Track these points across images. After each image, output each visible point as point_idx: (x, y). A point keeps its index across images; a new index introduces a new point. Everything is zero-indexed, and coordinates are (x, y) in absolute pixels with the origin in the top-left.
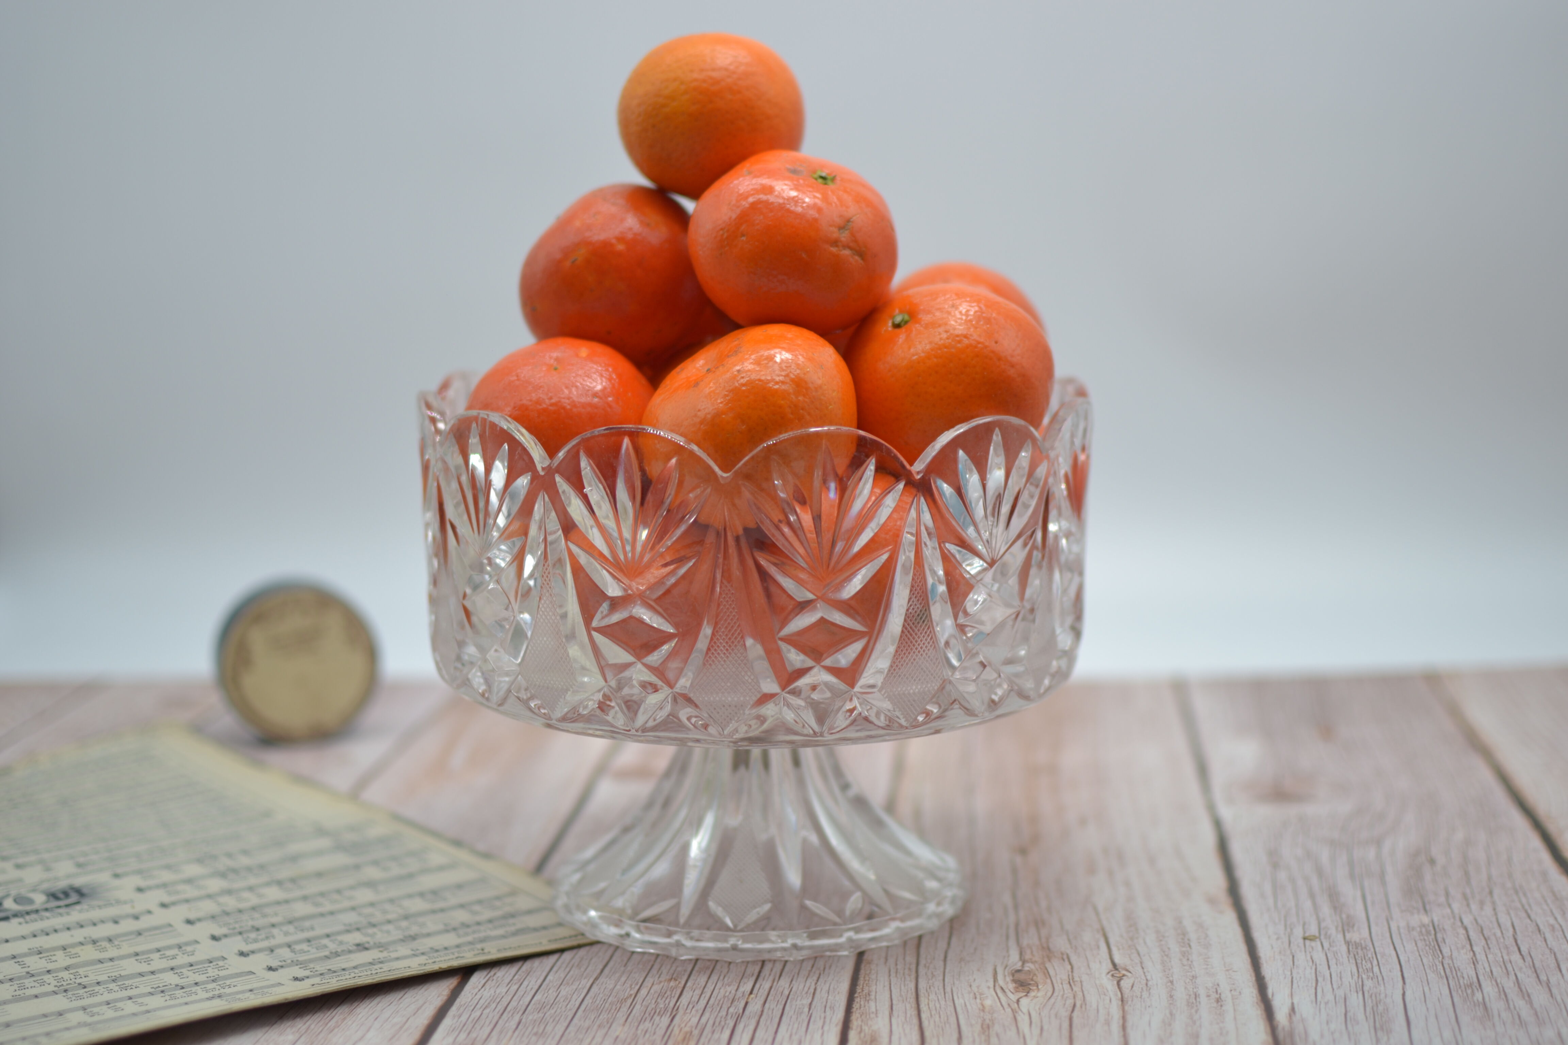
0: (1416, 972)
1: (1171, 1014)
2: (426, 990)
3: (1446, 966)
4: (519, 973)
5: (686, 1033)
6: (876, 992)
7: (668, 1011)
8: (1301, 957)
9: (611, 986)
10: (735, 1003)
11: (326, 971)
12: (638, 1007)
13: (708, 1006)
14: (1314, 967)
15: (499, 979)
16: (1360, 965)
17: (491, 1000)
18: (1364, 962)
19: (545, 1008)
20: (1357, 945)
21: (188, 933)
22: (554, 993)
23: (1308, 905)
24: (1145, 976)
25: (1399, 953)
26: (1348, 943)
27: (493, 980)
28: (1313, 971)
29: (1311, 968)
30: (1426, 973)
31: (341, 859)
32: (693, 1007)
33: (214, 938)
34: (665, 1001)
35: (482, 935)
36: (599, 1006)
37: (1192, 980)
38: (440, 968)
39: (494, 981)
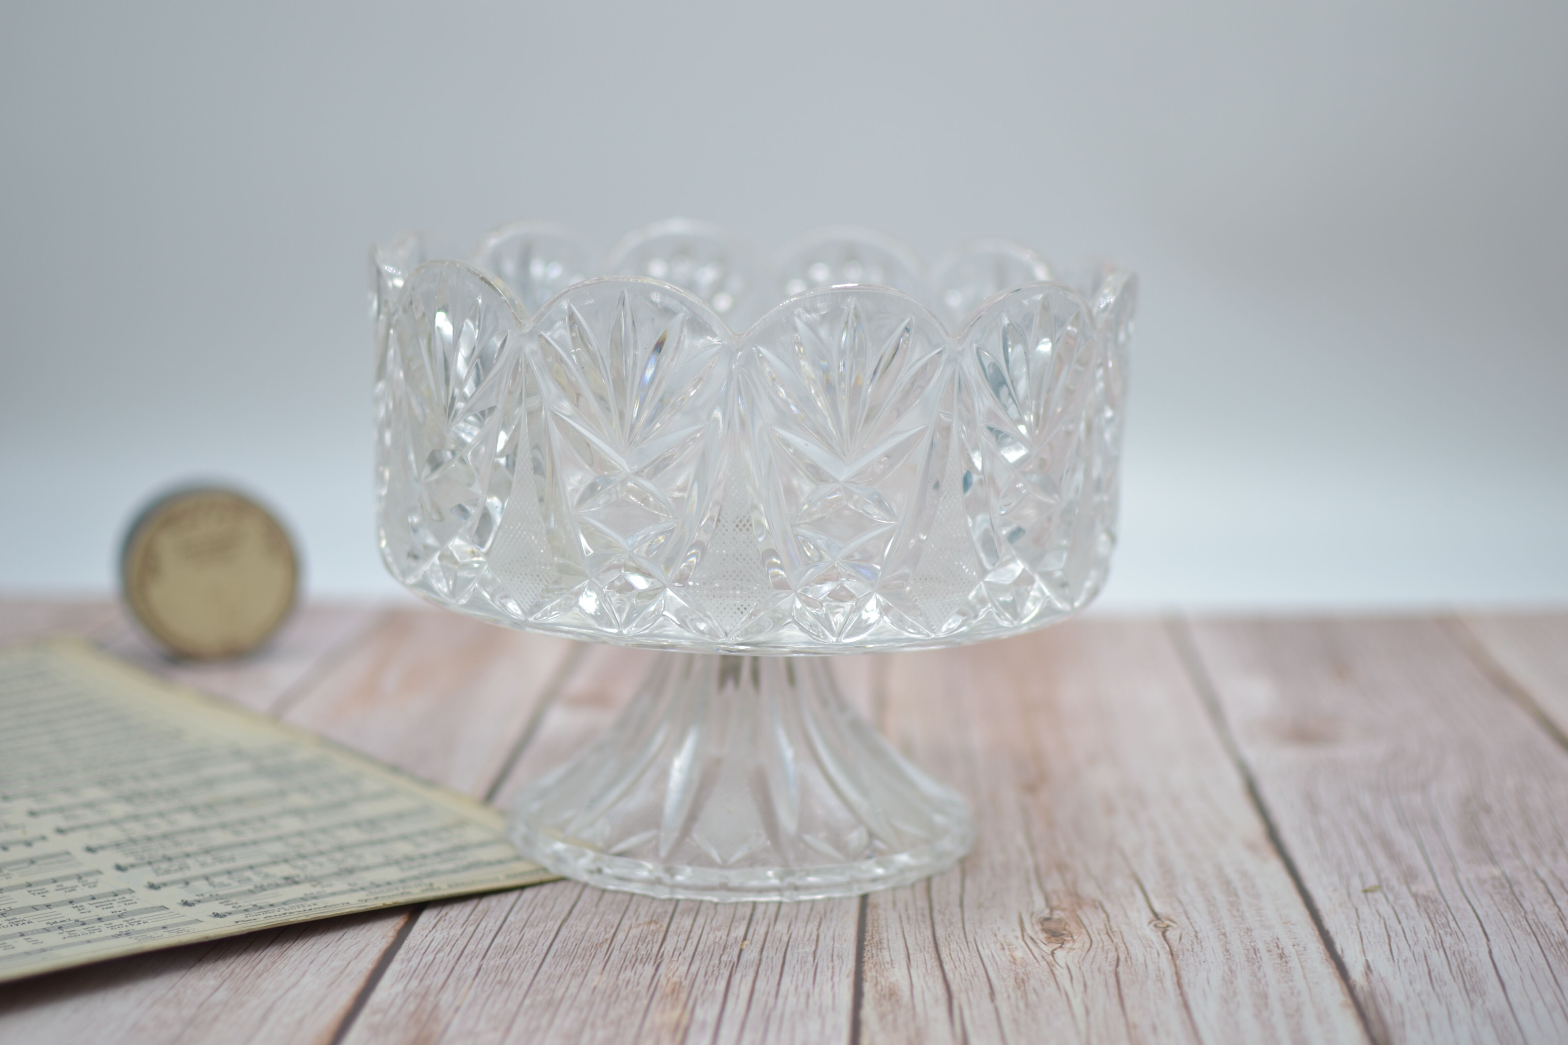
0: (1499, 928)
1: (1231, 970)
2: (368, 931)
3: (1531, 922)
4: (475, 912)
5: (675, 984)
6: (888, 940)
7: (651, 958)
8: (1365, 911)
9: (583, 929)
10: (728, 950)
11: (252, 907)
12: (615, 953)
13: (697, 953)
14: (1382, 921)
15: (452, 919)
16: (1434, 920)
17: (445, 943)
18: (1437, 916)
19: (507, 952)
20: (1426, 898)
21: (90, 862)
22: (517, 936)
23: (1359, 853)
24: (1193, 927)
25: (1475, 907)
26: (1415, 896)
27: (445, 920)
28: (1383, 925)
29: (1379, 922)
30: (1510, 930)
31: (261, 785)
32: (680, 954)
33: (119, 868)
34: (646, 947)
35: (428, 869)
36: (571, 952)
37: (1247, 933)
38: (384, 904)
39: (447, 922)
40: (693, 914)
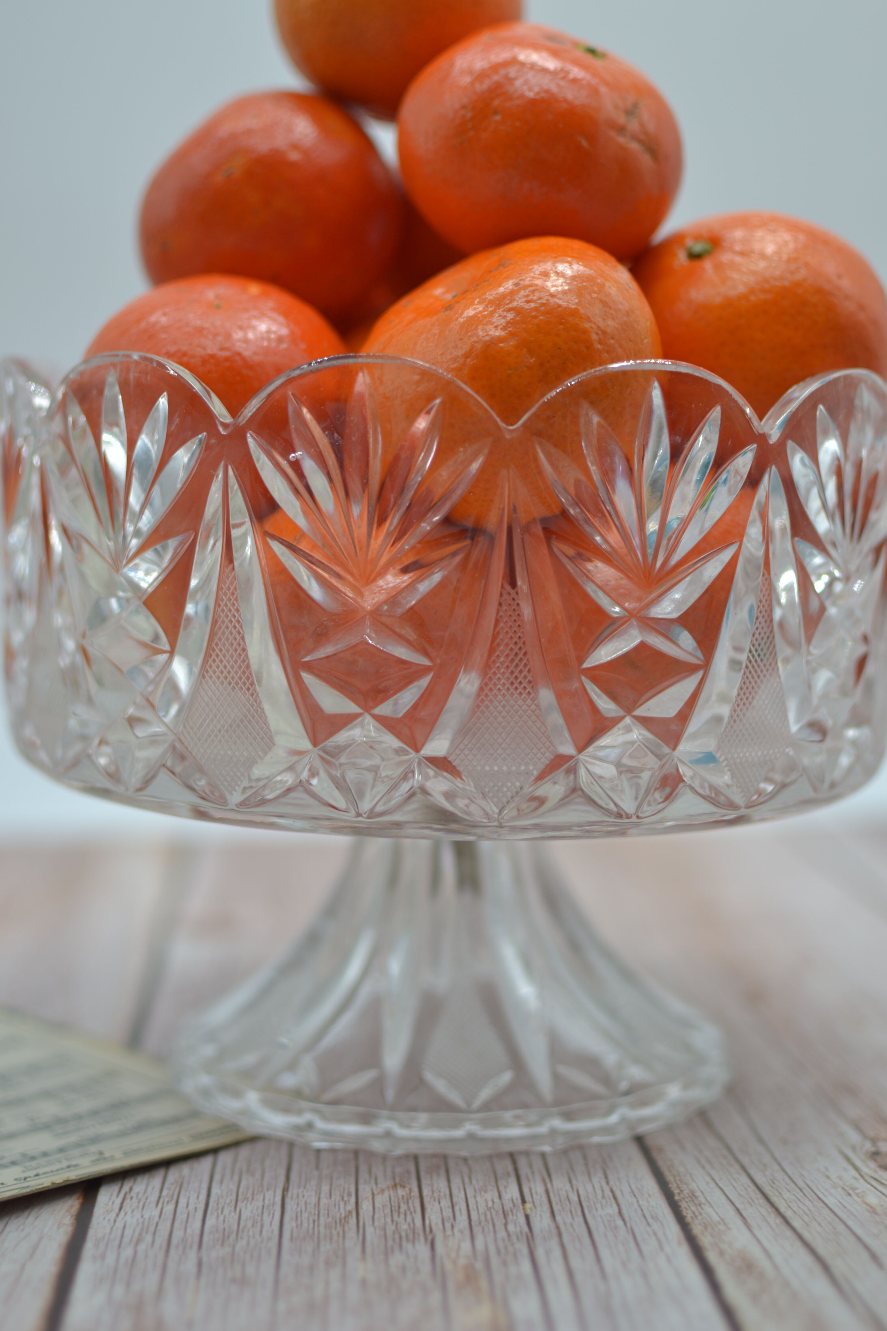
2: (36, 1218)
4: (166, 1186)
5: (465, 1267)
6: (702, 1192)
7: (418, 1234)
9: (314, 1200)
10: (510, 1217)
12: (370, 1230)
13: (473, 1223)
15: (140, 1196)
17: (142, 1229)
19: (228, 1237)
22: (233, 1214)
27: (132, 1198)
32: (452, 1227)
34: (405, 1219)
36: (311, 1231)
38: (47, 1184)
39: (134, 1200)
40: (442, 1172)
